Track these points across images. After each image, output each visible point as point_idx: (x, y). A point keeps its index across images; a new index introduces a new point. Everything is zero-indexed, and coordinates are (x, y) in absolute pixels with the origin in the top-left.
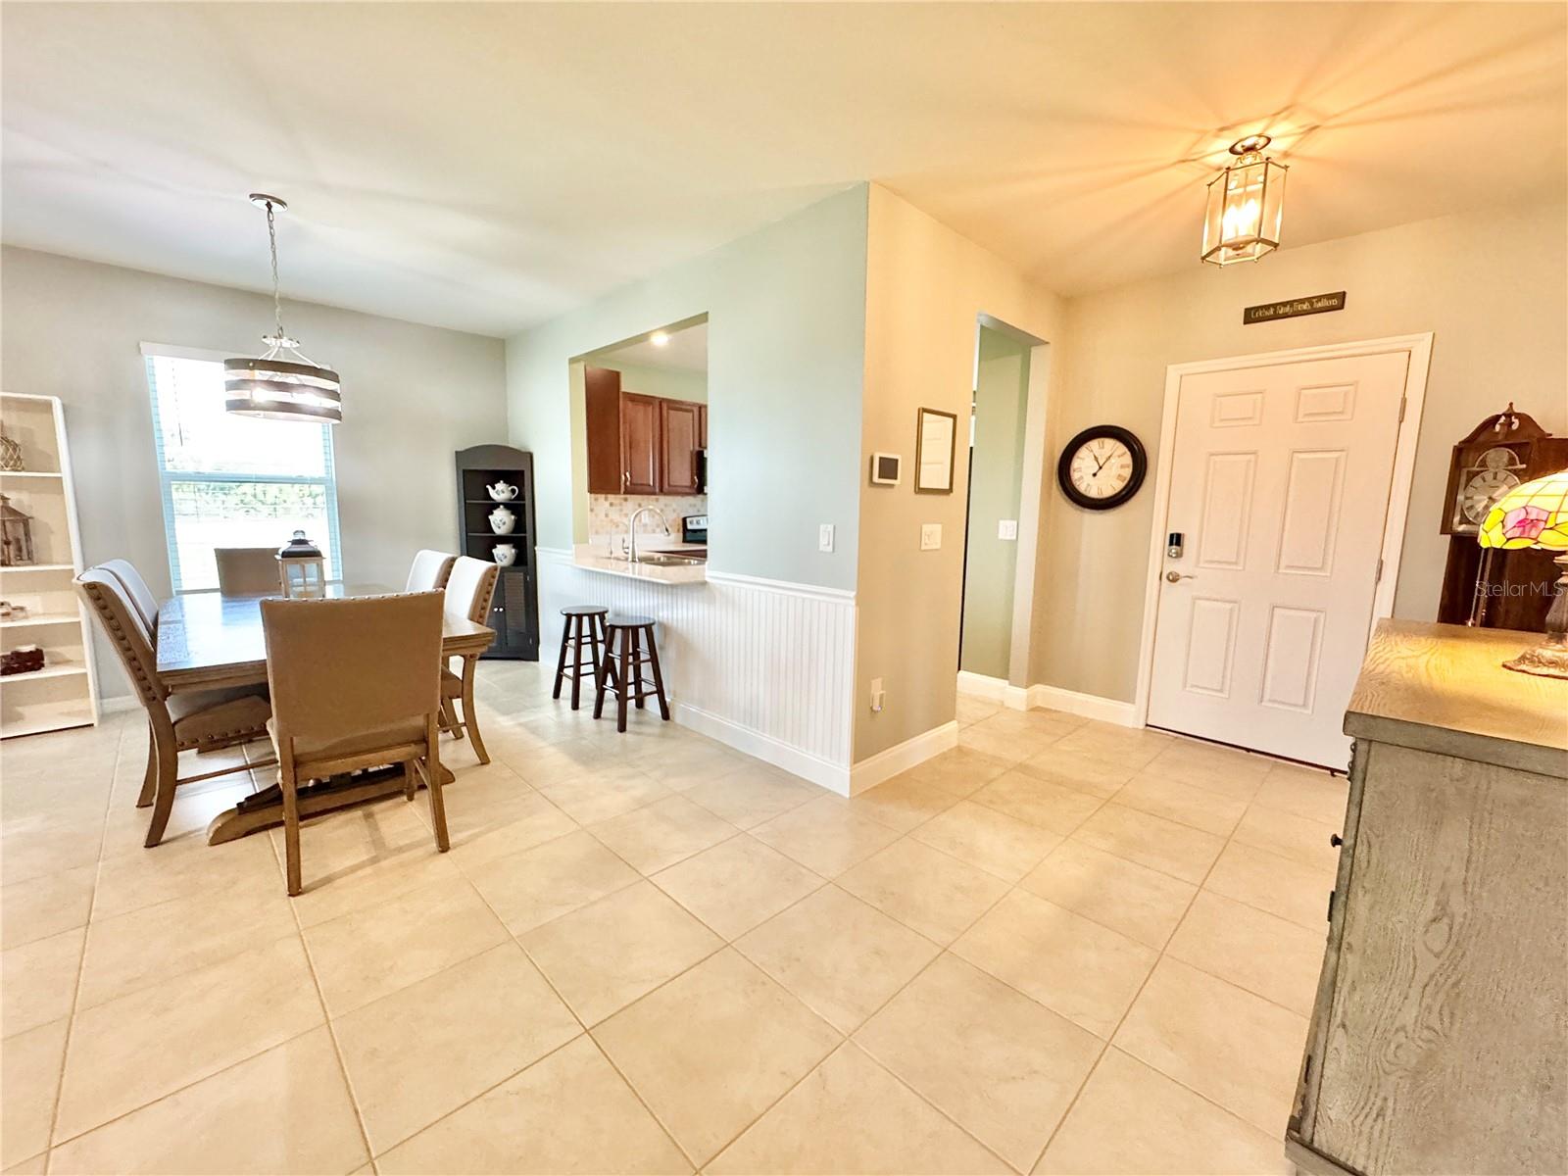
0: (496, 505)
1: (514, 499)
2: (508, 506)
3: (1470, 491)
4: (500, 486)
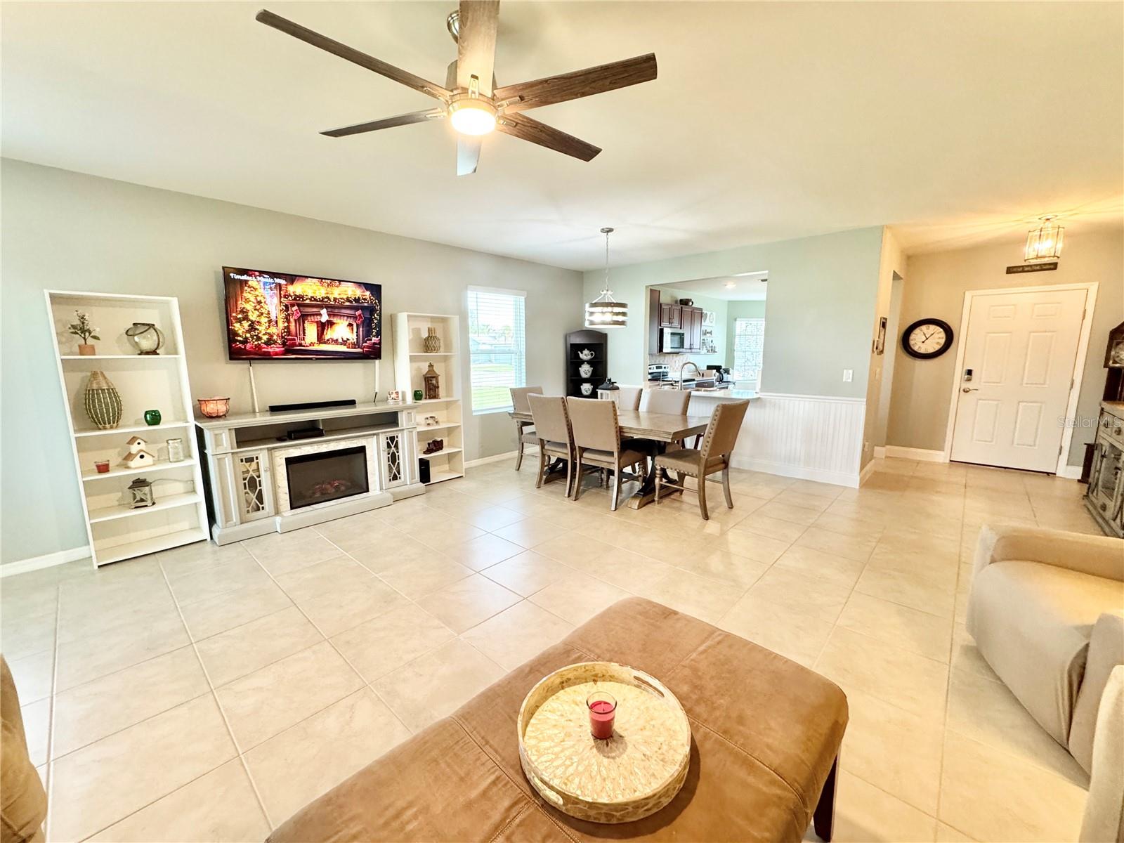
0: (583, 362)
1: (593, 359)
2: (589, 362)
3: (1117, 350)
4: (586, 352)
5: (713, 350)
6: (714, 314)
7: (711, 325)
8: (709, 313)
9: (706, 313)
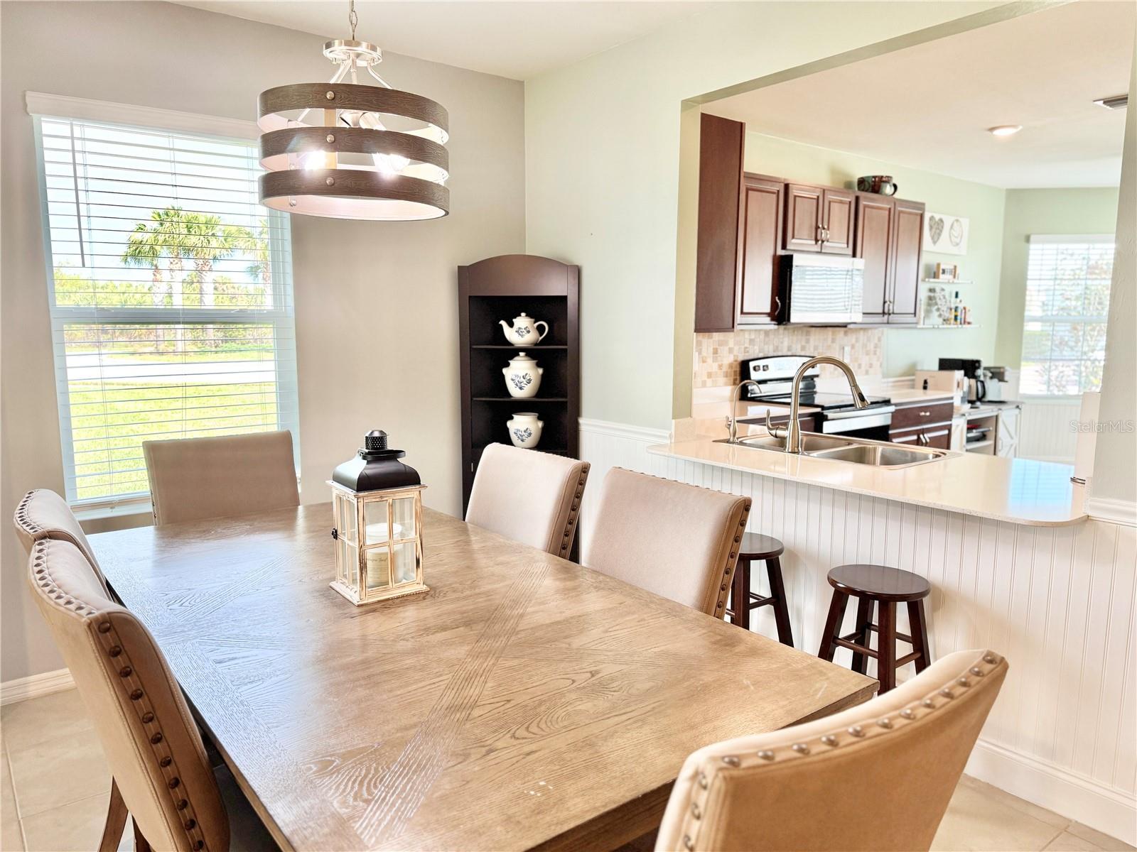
0: (514, 352)
1: (542, 342)
2: (531, 352)
4: (522, 321)
5: (958, 317)
6: (965, 222)
7: (955, 250)
8: (948, 221)
9: (941, 220)
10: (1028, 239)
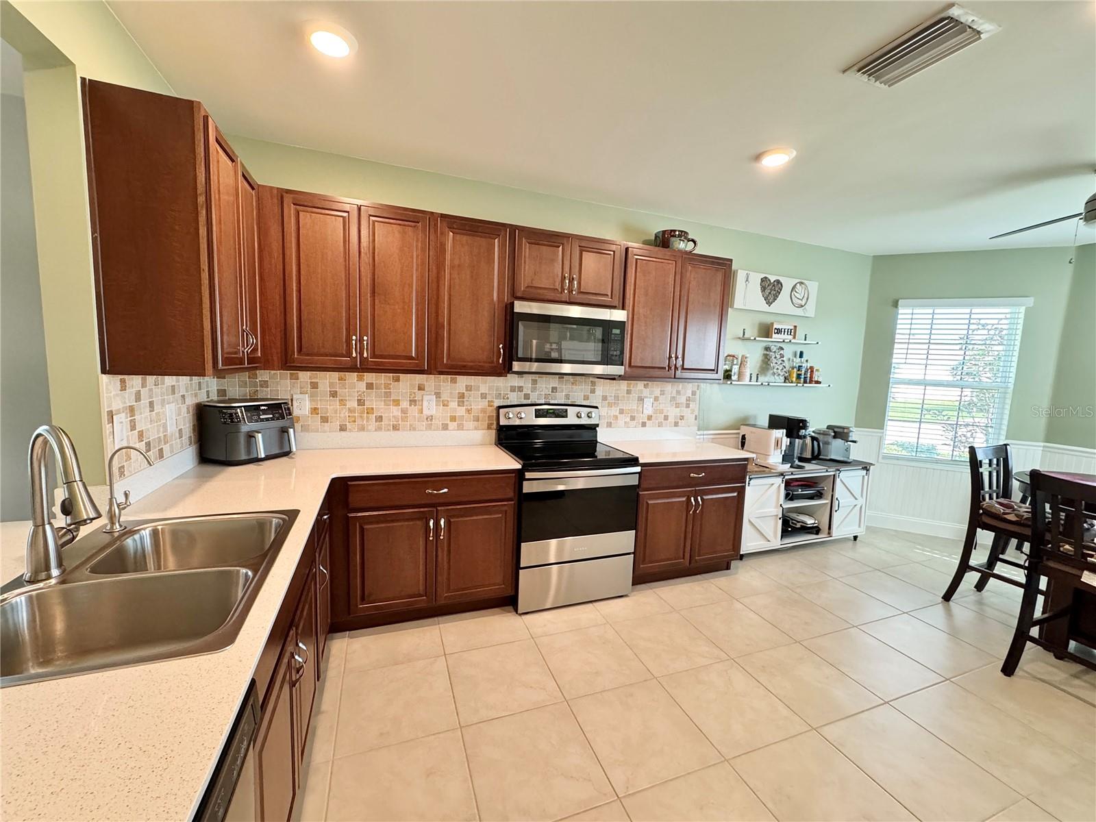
6: (813, 286)
7: (799, 312)
8: (787, 284)
9: (778, 282)
10: (896, 304)
